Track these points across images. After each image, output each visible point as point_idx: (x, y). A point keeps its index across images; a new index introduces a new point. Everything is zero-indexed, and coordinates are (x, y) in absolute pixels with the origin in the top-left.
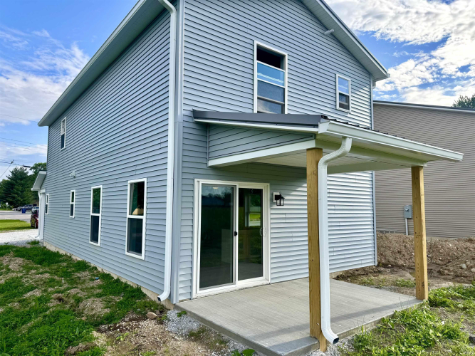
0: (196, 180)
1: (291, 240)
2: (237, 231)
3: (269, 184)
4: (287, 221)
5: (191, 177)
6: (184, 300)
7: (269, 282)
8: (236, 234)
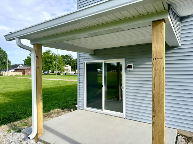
5: (82, 60)
6: (81, 109)
7: (124, 117)
8: (103, 86)
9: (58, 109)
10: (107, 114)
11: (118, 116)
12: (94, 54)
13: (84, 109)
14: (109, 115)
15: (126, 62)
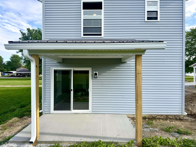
0: (51, 68)
1: (106, 94)
2: (72, 89)
3: (91, 68)
4: (103, 85)
5: (49, 67)
6: (47, 114)
7: (91, 113)
8: (72, 90)
9: (15, 118)
10: (75, 114)
11: (86, 113)
12: (63, 62)
13: (51, 113)
14: (78, 113)
15: (92, 71)
